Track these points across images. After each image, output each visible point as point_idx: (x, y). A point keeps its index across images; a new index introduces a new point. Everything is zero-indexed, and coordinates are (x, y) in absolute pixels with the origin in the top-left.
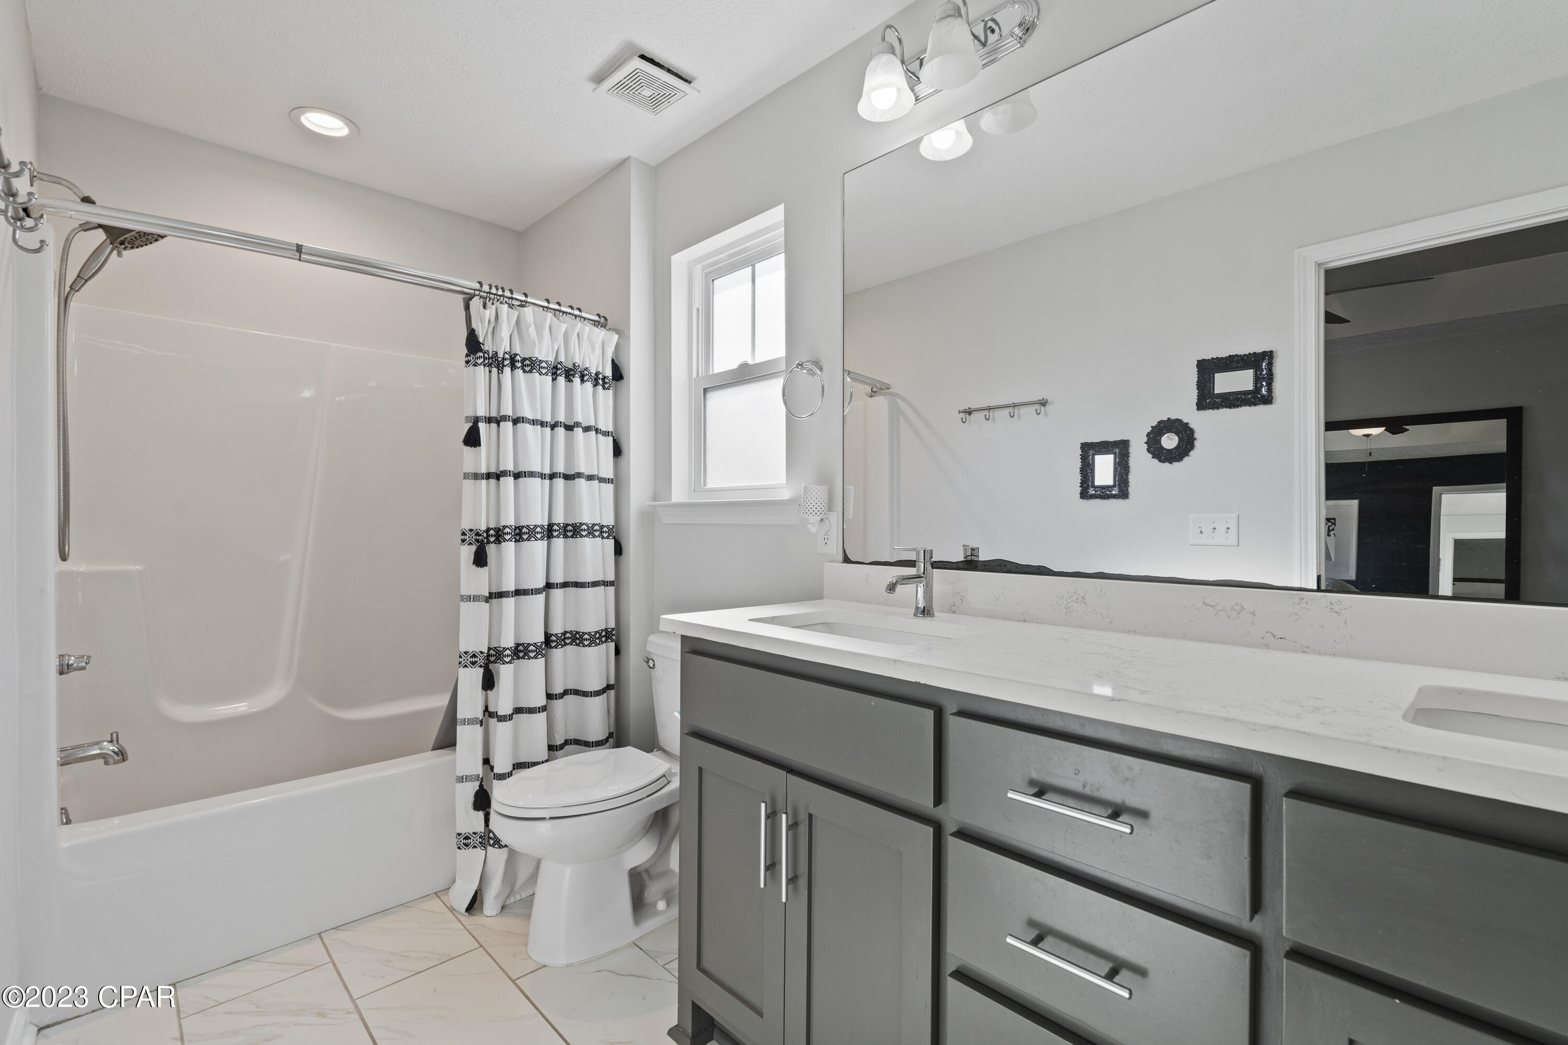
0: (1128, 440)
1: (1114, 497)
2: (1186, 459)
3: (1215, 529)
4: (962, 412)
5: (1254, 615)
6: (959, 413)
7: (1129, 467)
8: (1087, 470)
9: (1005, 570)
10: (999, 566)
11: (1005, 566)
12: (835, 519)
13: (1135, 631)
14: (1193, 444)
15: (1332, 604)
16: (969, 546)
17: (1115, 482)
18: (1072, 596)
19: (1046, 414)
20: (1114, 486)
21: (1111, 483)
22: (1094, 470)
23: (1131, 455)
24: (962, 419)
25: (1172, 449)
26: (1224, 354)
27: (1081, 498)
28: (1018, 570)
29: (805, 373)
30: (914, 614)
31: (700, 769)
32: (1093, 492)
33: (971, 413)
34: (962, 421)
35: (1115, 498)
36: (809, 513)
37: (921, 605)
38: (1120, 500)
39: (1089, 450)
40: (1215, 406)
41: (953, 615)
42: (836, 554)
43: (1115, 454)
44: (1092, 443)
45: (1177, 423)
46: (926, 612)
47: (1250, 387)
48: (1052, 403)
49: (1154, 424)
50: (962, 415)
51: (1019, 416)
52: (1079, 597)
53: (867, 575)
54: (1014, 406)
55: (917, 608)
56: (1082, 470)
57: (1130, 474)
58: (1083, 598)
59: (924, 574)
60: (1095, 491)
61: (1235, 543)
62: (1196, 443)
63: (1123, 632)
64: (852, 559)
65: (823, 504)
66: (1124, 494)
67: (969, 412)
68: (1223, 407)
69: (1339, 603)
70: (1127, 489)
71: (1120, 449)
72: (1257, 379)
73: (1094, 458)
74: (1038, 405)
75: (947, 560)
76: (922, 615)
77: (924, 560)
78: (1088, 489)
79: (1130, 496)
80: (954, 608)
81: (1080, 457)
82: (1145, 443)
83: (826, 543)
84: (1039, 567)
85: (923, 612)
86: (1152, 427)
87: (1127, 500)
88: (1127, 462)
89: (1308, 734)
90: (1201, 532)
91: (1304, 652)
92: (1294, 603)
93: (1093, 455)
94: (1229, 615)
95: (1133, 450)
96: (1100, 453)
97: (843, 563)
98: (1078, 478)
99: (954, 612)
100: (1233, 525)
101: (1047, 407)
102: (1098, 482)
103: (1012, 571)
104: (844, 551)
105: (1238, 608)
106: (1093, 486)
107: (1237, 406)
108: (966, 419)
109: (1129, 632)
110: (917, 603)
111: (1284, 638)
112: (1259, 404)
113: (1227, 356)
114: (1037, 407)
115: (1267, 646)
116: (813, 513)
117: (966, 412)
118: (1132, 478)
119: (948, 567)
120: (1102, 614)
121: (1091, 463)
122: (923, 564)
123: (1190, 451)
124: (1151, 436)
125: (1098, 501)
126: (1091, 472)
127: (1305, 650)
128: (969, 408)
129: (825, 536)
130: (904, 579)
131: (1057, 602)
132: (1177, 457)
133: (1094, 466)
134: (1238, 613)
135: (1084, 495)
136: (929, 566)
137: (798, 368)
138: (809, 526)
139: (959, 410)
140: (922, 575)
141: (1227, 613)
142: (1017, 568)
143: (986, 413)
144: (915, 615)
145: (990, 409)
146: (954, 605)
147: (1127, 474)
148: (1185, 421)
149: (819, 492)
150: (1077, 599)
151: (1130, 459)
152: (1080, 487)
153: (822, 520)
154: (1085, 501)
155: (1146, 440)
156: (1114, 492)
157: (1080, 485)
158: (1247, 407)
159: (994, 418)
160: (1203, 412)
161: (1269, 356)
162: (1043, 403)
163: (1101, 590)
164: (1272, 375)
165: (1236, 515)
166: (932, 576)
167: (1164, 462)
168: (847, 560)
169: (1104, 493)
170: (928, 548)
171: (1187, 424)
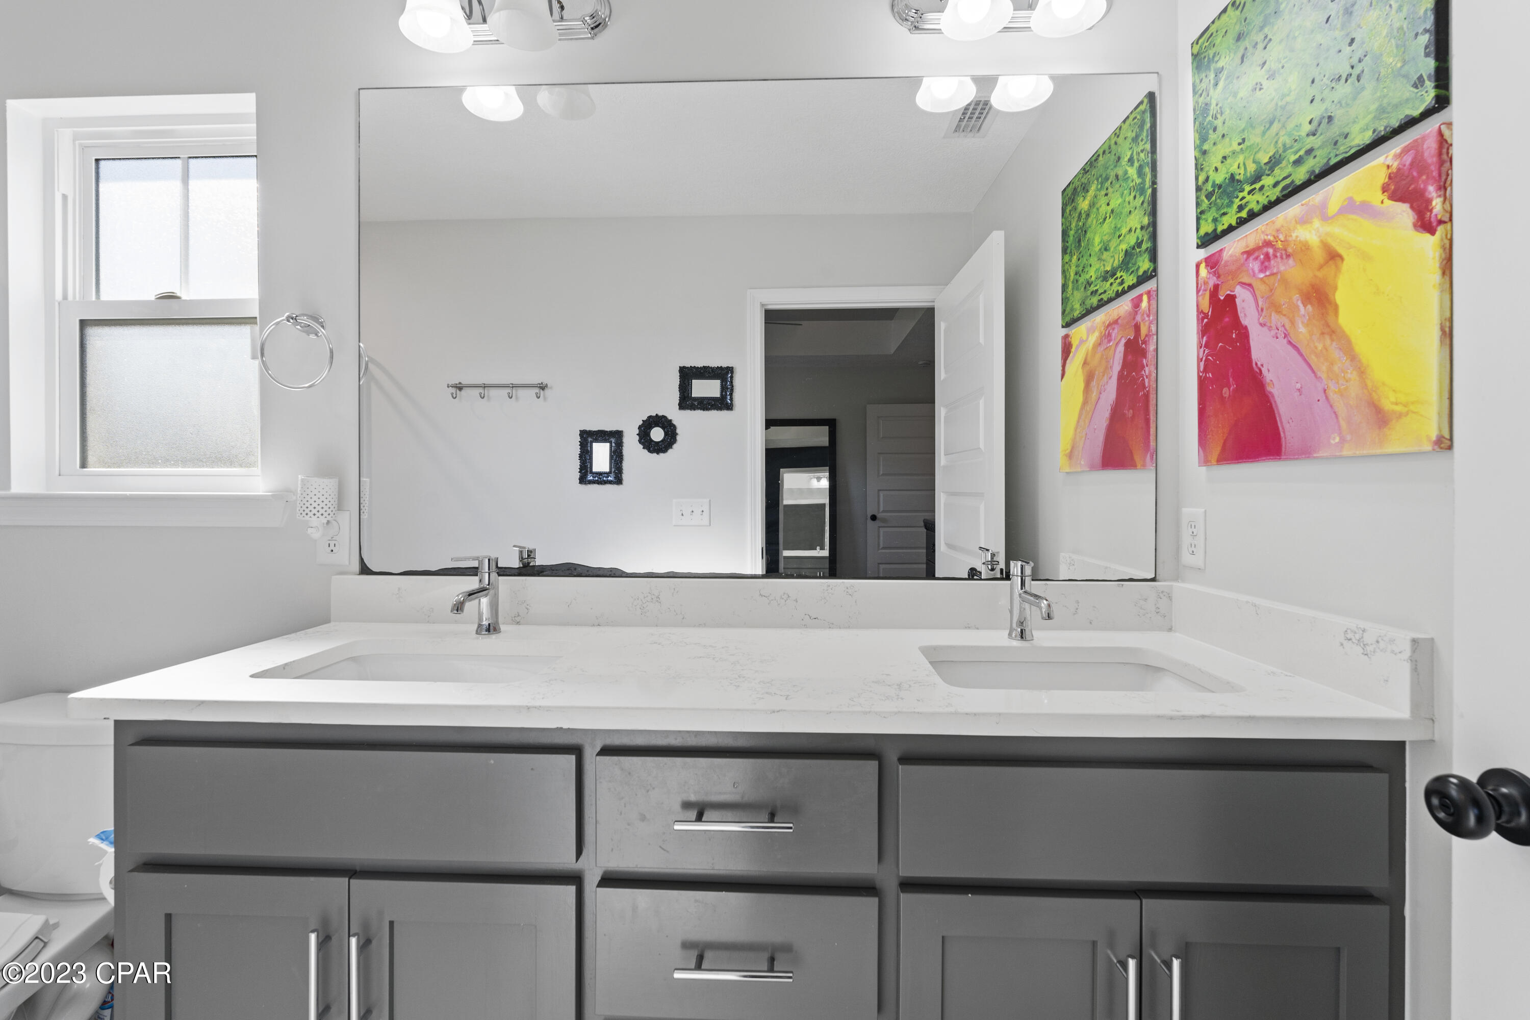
0: (622, 431)
1: (610, 482)
2: (670, 451)
3: (693, 512)
4: (452, 387)
5: (797, 602)
6: (448, 387)
7: (622, 456)
8: (585, 456)
9: (575, 574)
10: (568, 570)
11: (575, 569)
12: (347, 521)
13: (705, 624)
14: (676, 438)
15: (847, 588)
16: (524, 548)
17: (611, 468)
18: (647, 596)
19: (545, 399)
20: (610, 472)
21: (607, 470)
22: (592, 457)
23: (624, 445)
24: (452, 394)
25: (659, 442)
26: (700, 364)
27: (580, 483)
28: (590, 573)
29: (297, 329)
30: (477, 631)
31: (169, 917)
32: (591, 478)
33: (462, 389)
34: (453, 396)
35: (611, 484)
36: (311, 514)
37: (485, 623)
38: (615, 485)
39: (588, 438)
40: (692, 407)
41: (517, 627)
42: (348, 564)
43: (611, 443)
44: (590, 431)
45: (663, 419)
46: (491, 629)
47: (718, 395)
48: (551, 388)
49: (645, 418)
50: (453, 390)
51: (517, 398)
52: (653, 597)
53: (399, 589)
54: (513, 387)
55: (480, 626)
56: (581, 456)
57: (623, 462)
58: (658, 597)
59: (489, 585)
60: (593, 477)
61: (709, 525)
62: (678, 438)
63: (695, 626)
64: (374, 570)
65: (332, 502)
66: (619, 481)
67: (459, 387)
68: (698, 409)
69: (852, 587)
70: (621, 476)
71: (615, 438)
72: (723, 388)
73: (592, 445)
74: (537, 388)
75: (507, 566)
76: (487, 633)
77: (489, 569)
78: (586, 474)
79: (624, 482)
80: (518, 619)
81: (579, 443)
82: (637, 434)
83: (332, 551)
84: (611, 570)
85: (488, 630)
86: (643, 421)
87: (621, 486)
88: (621, 451)
89: (921, 714)
90: (682, 515)
91: (830, 628)
92: (824, 590)
93: (592, 442)
94: (779, 603)
95: (626, 440)
96: (597, 441)
97: (360, 574)
98: (577, 464)
99: (518, 623)
100: (706, 509)
101: (546, 391)
102: (596, 468)
103: (583, 575)
104: (362, 560)
105: (785, 597)
106: (591, 472)
107: (708, 409)
108: (456, 394)
109: (700, 625)
110: (480, 619)
111: (817, 618)
112: (724, 410)
113: (702, 366)
114: (537, 390)
115: (806, 626)
116: (318, 514)
117: (456, 387)
118: (626, 465)
119: (508, 573)
120: (675, 611)
121: (589, 449)
122: (487, 574)
123: (673, 444)
124: (642, 428)
125: (596, 486)
126: (590, 459)
127: (831, 626)
128: (460, 383)
129: (330, 542)
130: (470, 595)
131: (632, 604)
132: (664, 449)
133: (592, 453)
134: (785, 601)
135: (583, 480)
136: (494, 575)
137: (288, 321)
138: (310, 530)
139: (448, 384)
140: (488, 587)
141: (777, 602)
142: (588, 571)
143: (481, 390)
144: (477, 633)
145: (485, 387)
146: (519, 616)
147: (621, 462)
148: (670, 418)
149: (325, 487)
150: (652, 599)
151: (623, 448)
152: (579, 472)
153: (328, 522)
154: (584, 486)
155: (638, 432)
156: (610, 478)
157: (579, 470)
158: (716, 411)
159: (488, 396)
160: (683, 412)
161: (730, 370)
162: (543, 387)
163: (674, 589)
164: (733, 386)
165: (709, 500)
166: (498, 587)
167: (652, 453)
168: (365, 570)
169: (601, 479)
170: (493, 556)
171: (671, 421)
